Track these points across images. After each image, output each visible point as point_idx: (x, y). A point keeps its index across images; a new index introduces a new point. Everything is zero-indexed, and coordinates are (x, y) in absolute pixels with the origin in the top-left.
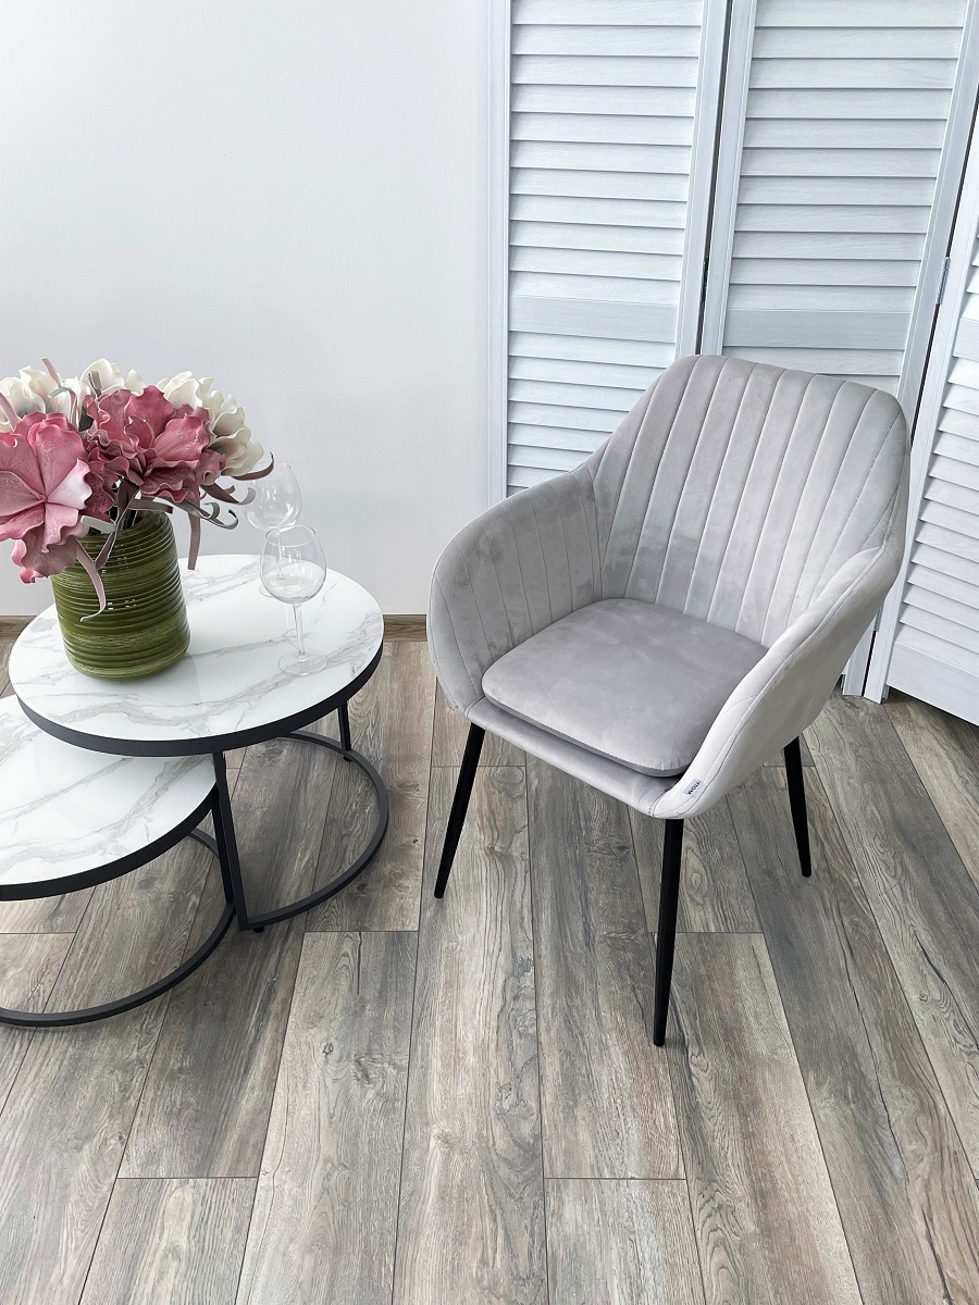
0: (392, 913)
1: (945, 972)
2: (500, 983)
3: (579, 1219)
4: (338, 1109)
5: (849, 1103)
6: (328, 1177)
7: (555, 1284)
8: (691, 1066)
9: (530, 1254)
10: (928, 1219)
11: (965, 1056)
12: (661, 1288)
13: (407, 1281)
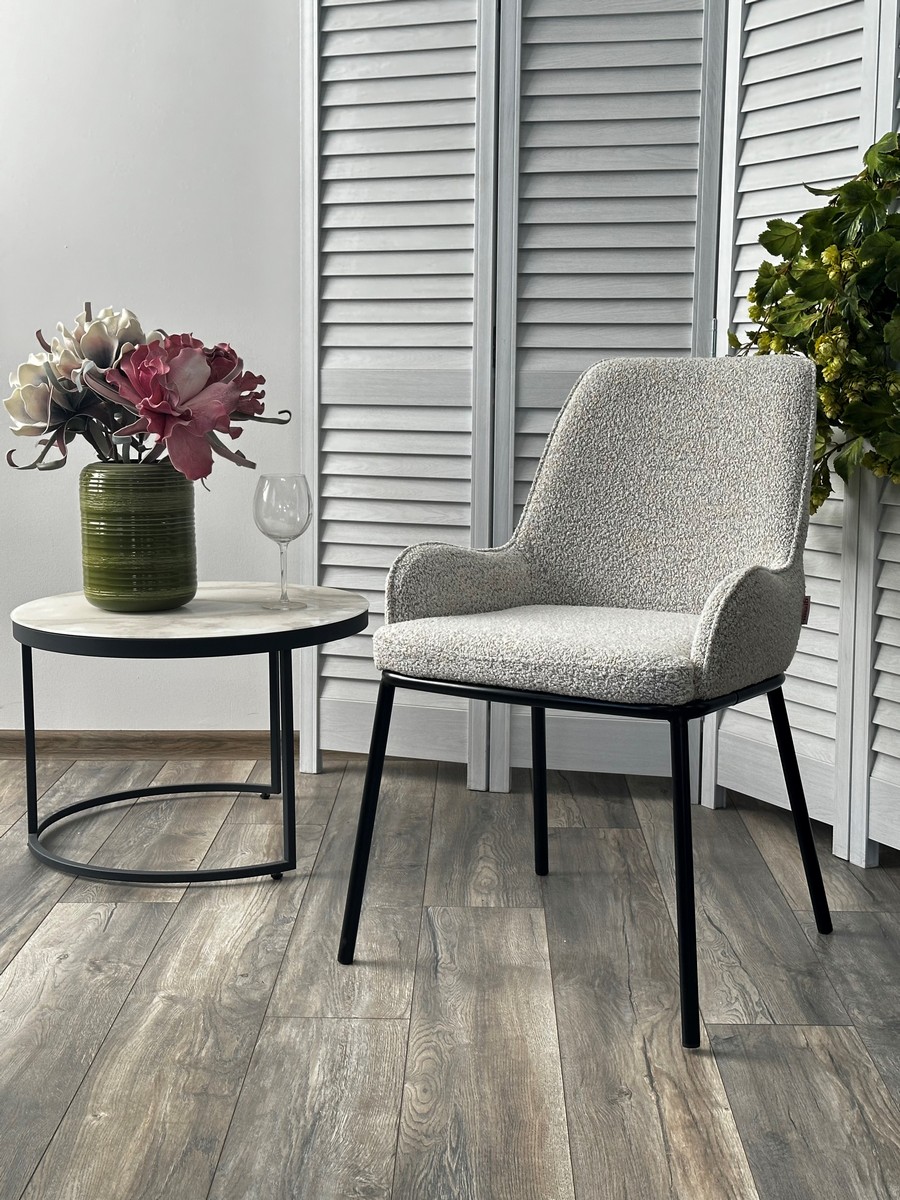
0: (154, 894)
1: (725, 928)
2: (257, 927)
3: (293, 1035)
4: (65, 984)
5: (594, 987)
6: (42, 1015)
7: (257, 1062)
8: (440, 969)
9: (237, 1051)
10: (647, 1041)
11: (726, 968)
12: (362, 1068)
13: (108, 1061)
